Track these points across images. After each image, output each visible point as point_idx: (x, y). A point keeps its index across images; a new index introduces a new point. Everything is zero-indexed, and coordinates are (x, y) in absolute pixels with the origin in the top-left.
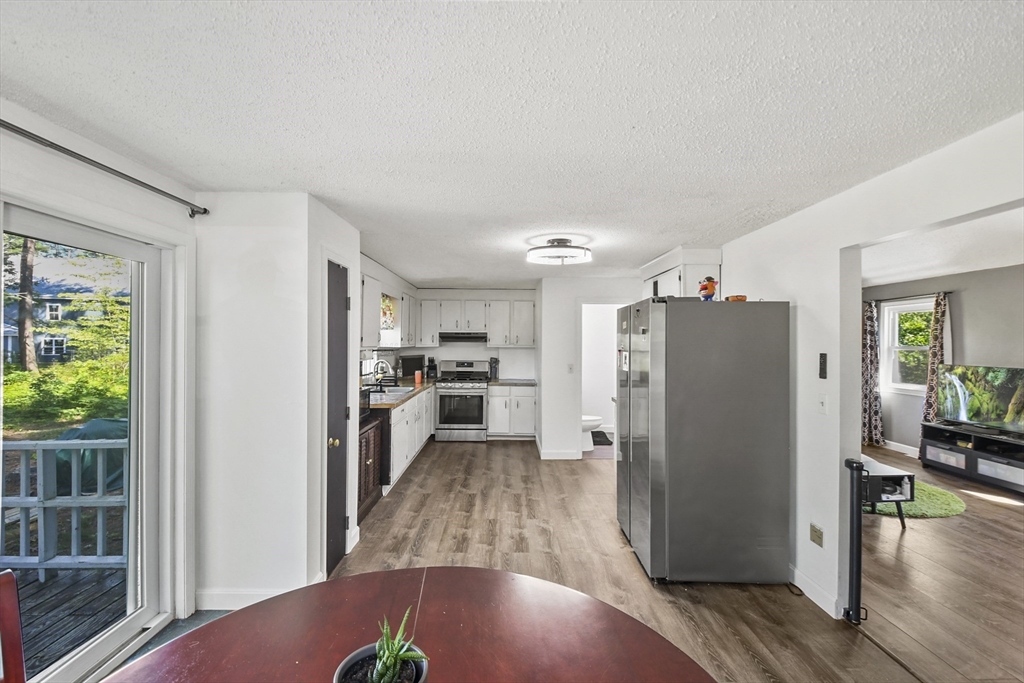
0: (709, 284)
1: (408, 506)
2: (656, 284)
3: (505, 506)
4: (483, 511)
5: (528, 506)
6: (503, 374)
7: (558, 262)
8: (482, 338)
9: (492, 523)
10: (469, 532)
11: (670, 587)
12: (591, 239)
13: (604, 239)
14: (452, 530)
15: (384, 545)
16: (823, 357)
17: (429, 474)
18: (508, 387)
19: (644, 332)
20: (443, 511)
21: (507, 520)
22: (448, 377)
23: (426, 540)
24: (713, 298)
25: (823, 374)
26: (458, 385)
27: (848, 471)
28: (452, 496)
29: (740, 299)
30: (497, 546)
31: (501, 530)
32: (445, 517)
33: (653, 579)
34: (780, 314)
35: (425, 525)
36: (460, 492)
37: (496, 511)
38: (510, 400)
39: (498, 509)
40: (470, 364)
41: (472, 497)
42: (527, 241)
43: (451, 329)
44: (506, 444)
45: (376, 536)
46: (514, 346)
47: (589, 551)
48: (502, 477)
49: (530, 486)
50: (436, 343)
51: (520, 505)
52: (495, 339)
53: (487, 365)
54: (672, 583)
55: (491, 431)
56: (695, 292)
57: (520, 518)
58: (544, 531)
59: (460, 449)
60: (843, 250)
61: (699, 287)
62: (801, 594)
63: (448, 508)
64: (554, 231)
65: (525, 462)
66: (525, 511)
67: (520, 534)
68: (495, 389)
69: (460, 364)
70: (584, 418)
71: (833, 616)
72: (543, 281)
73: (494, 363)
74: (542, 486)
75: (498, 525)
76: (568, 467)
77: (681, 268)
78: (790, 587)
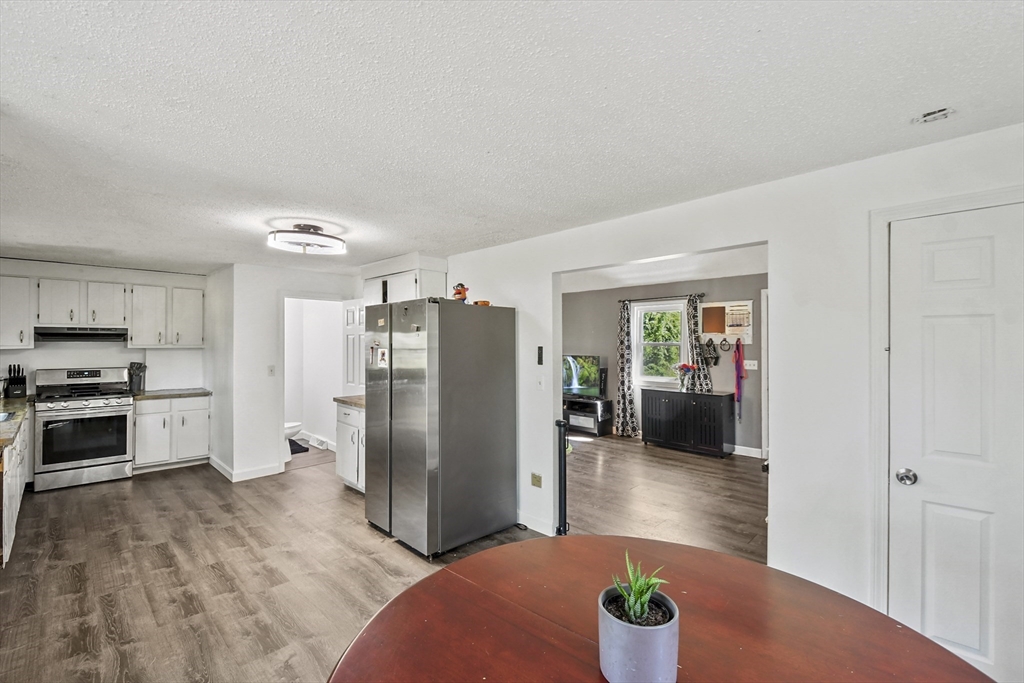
0: (461, 289)
1: (54, 589)
2: (385, 284)
3: (221, 544)
4: (192, 558)
5: (251, 535)
6: (151, 383)
7: (299, 250)
8: (119, 336)
9: (218, 568)
10: (191, 588)
11: (442, 558)
12: (346, 230)
13: (362, 233)
14: (162, 594)
15: (49, 651)
16: (540, 349)
17: (59, 538)
18: (168, 400)
19: (418, 329)
20: (127, 578)
21: (235, 558)
22: (47, 393)
23: (128, 620)
24: (466, 302)
25: (540, 362)
26: (72, 404)
27: (557, 428)
28: (127, 555)
29: (486, 304)
30: (243, 589)
31: (235, 571)
32: (136, 583)
33: (428, 557)
34: (509, 315)
35: (109, 603)
36: (135, 546)
37: (213, 553)
38: (171, 416)
39: (214, 552)
40: (95, 373)
41: (162, 549)
42: (268, 223)
43: (59, 320)
44: (167, 474)
45: (20, 647)
46: (170, 345)
47: (354, 556)
48: (191, 513)
49: (238, 514)
50: (29, 342)
51: (243, 538)
52: (141, 336)
53: (126, 373)
54: (443, 554)
55: (139, 461)
56: (451, 295)
57: (251, 550)
58: (290, 555)
59: (93, 494)
60: (554, 274)
61: (454, 292)
62: (526, 528)
63: (133, 571)
64: (308, 216)
65: (215, 491)
66: (253, 542)
67: (264, 567)
68: (145, 405)
69: (72, 374)
70: (287, 425)
71: (551, 535)
72: (235, 266)
73: (137, 370)
74: (255, 510)
75: (227, 568)
76: (274, 483)
77: (417, 272)
78: (518, 526)
